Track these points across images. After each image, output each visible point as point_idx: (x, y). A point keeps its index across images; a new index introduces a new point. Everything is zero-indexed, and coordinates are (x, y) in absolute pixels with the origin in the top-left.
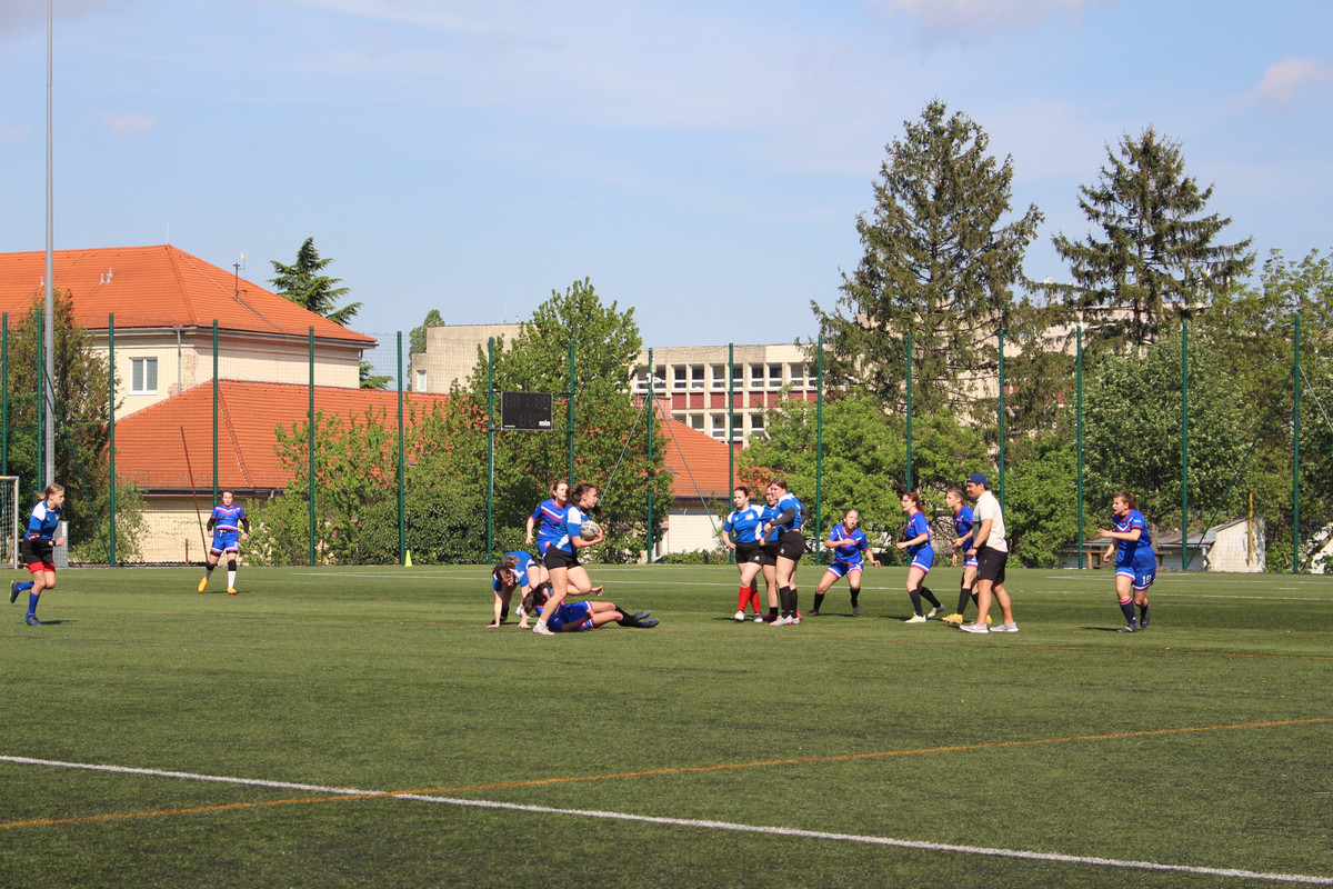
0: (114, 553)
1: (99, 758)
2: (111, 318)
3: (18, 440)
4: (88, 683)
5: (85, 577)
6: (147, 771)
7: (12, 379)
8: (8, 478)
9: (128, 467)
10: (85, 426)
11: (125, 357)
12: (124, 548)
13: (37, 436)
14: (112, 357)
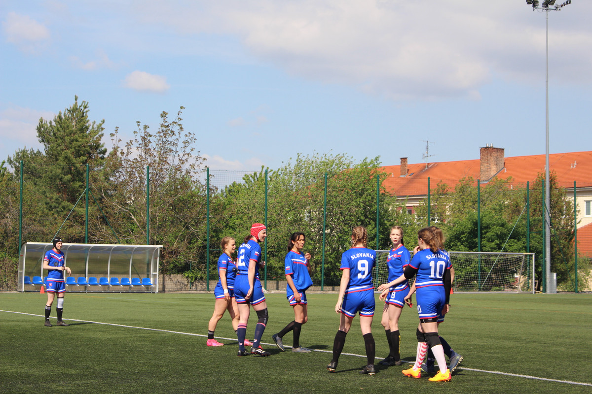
0: (577, 287)
1: (563, 377)
2: (575, 183)
3: (534, 237)
4: (561, 344)
5: (564, 297)
6: (585, 384)
7: (531, 210)
8: (530, 253)
9: (583, 249)
10: (563, 231)
11: (581, 200)
12: (583, 286)
13: (542, 236)
14: (575, 200)
